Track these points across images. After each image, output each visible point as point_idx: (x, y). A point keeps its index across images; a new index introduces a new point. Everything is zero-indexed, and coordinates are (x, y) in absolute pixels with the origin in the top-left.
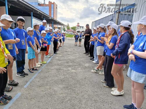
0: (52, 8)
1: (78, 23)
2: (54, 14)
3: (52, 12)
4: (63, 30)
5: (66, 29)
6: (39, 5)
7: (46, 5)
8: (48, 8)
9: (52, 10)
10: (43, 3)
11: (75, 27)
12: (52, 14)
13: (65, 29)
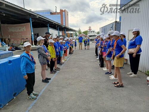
0: (64, 16)
1: (90, 27)
2: (65, 21)
3: (64, 19)
4: (75, 35)
5: (78, 34)
6: (51, 13)
7: (58, 13)
8: (59, 15)
9: (64, 17)
10: (55, 11)
11: (87, 31)
12: (64, 21)
13: (76, 34)
